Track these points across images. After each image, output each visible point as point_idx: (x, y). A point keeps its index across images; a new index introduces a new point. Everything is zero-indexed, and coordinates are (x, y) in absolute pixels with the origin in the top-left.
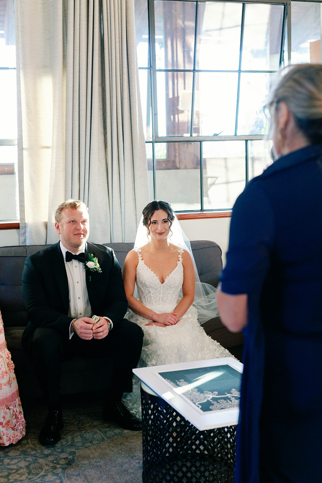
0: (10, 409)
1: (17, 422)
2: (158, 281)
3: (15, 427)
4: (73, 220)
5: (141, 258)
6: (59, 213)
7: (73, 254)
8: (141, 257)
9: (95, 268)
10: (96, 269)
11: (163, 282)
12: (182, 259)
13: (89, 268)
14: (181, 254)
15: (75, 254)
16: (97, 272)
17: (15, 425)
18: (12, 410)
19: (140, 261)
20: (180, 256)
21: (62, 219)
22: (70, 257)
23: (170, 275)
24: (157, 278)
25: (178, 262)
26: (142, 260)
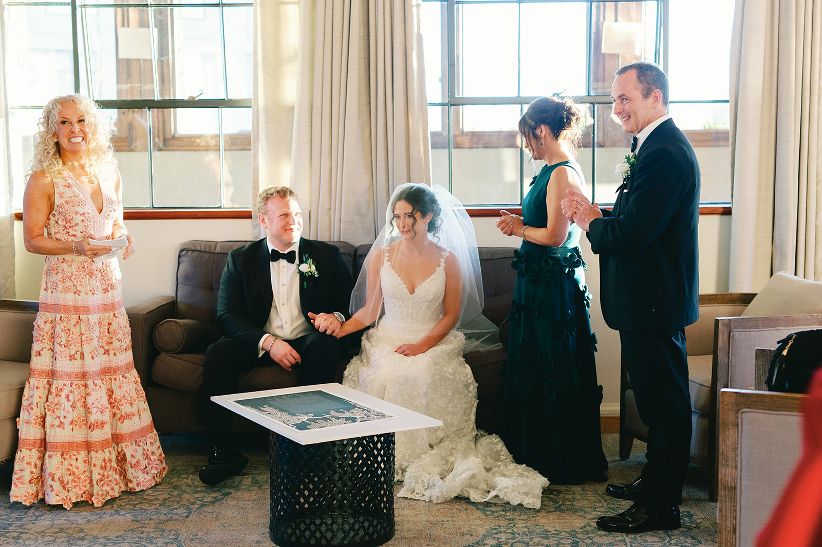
0: (140, 446)
1: (149, 464)
2: (406, 291)
3: (146, 470)
4: (285, 213)
5: (388, 259)
6: (265, 204)
7: (281, 252)
8: (388, 256)
9: (310, 271)
10: (311, 273)
11: (412, 291)
12: (444, 265)
13: (303, 272)
14: (445, 257)
15: (283, 252)
16: (312, 276)
17: (146, 467)
18: (141, 448)
19: (386, 262)
20: (443, 260)
21: (268, 211)
22: (276, 256)
23: (423, 284)
24: (405, 286)
25: (437, 268)
26: (388, 261)
